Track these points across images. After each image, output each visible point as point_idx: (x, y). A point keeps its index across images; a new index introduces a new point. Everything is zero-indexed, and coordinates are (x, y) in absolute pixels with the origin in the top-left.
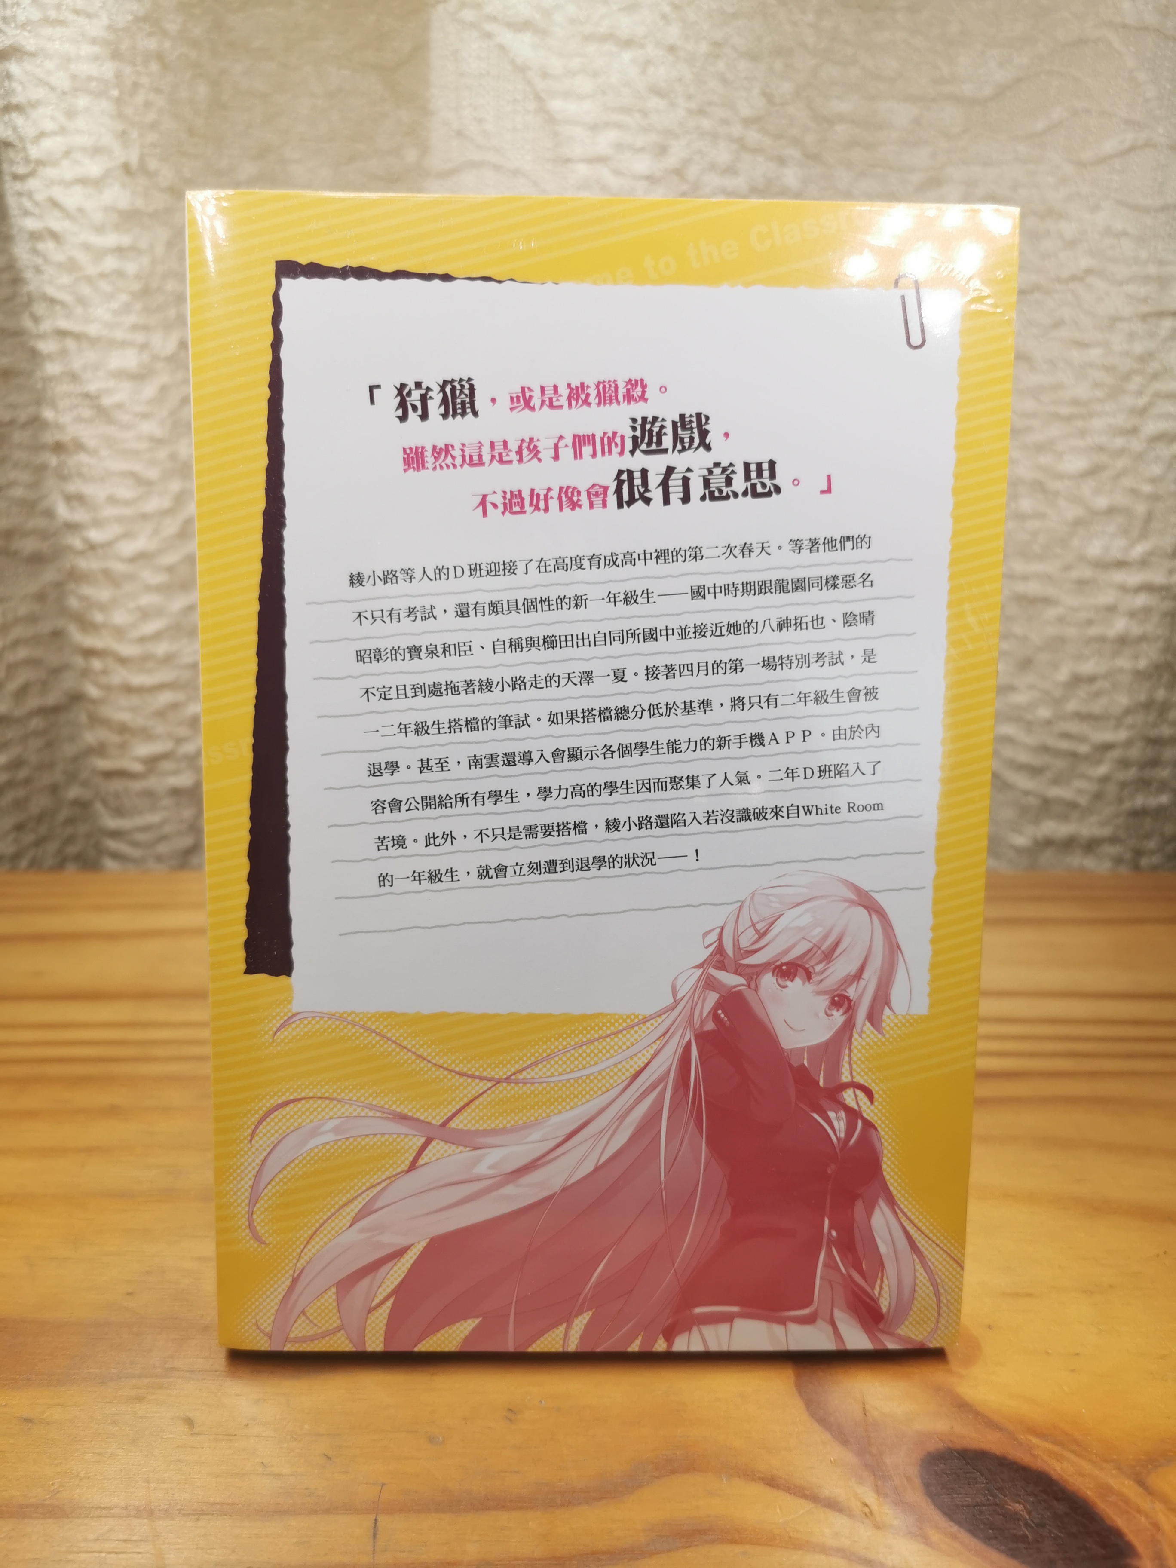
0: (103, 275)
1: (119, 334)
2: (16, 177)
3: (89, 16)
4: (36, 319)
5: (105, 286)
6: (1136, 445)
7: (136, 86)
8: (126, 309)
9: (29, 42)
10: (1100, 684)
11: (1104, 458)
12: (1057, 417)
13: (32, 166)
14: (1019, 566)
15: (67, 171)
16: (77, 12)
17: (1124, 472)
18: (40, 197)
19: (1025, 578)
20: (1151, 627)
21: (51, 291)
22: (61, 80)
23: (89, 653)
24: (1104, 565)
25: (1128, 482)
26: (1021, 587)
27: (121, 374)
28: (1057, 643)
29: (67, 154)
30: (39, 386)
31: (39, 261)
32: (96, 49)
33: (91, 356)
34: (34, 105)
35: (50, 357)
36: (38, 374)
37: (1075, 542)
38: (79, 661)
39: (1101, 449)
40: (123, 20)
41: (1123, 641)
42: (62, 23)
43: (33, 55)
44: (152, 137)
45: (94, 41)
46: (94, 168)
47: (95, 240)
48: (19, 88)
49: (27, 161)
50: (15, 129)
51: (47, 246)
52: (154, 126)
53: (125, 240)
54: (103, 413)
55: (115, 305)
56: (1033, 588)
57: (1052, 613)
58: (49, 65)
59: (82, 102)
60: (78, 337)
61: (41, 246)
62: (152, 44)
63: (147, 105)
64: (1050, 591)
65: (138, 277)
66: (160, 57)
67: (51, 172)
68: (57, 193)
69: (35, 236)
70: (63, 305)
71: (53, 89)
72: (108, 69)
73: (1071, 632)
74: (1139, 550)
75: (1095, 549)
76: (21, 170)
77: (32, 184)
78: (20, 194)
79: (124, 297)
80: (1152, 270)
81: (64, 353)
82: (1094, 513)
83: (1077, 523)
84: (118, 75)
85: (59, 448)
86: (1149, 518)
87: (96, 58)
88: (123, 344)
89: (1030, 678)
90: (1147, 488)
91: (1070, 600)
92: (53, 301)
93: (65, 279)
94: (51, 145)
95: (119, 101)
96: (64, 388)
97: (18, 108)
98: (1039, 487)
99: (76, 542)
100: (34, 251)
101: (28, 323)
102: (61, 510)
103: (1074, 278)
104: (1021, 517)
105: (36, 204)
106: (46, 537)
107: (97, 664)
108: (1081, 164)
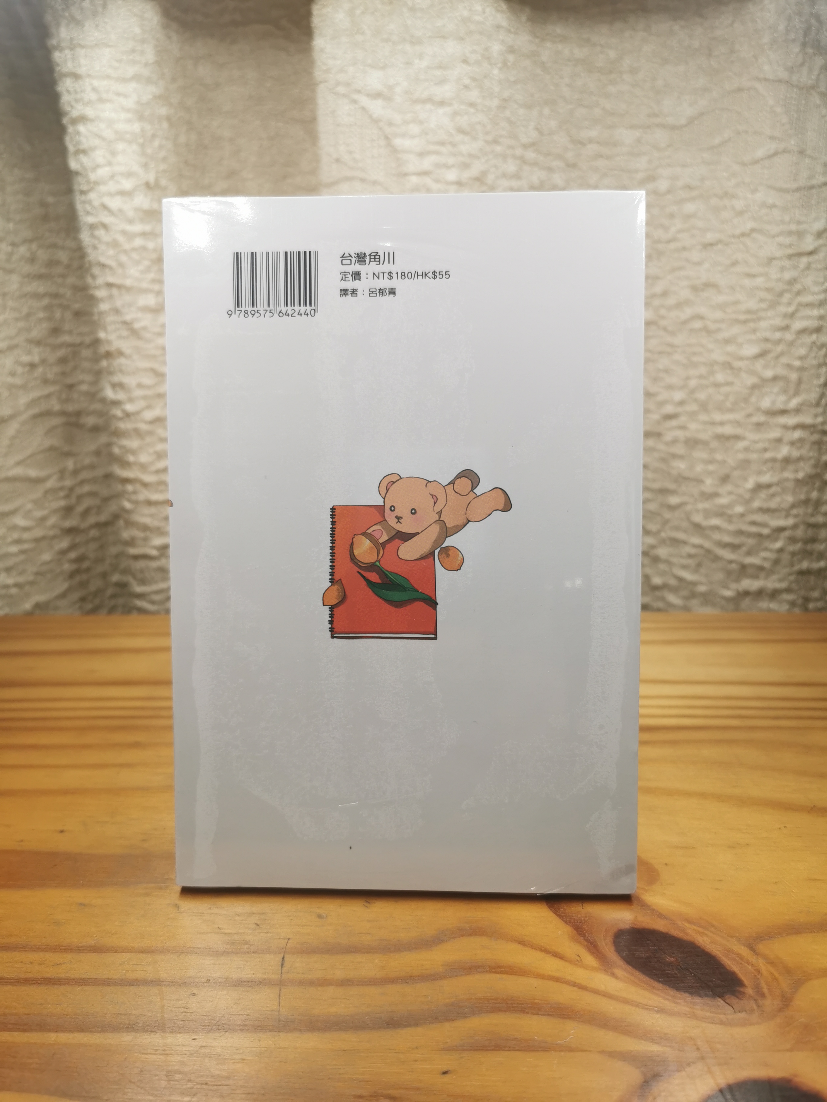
0: (134, 249)
1: (145, 285)
2: (83, 193)
3: (125, 96)
4: (94, 277)
5: (135, 256)
6: (789, 336)
7: (154, 136)
8: (148, 270)
9: (89, 112)
10: (773, 490)
11: (769, 346)
12: (737, 321)
13: (92, 185)
14: (718, 417)
15: (112, 187)
16: (118, 94)
17: (782, 354)
18: (96, 203)
19: (722, 424)
20: (805, 452)
21: (103, 260)
22: (108, 134)
23: (126, 481)
24: (772, 413)
25: (785, 360)
26: (720, 430)
27: (146, 309)
28: (745, 464)
29: (112, 177)
30: (96, 318)
31: (96, 242)
32: (130, 116)
33: (127, 298)
34: (93, 149)
35: (102, 300)
36: (96, 310)
37: (753, 399)
38: (119, 487)
39: (766, 340)
40: (146, 98)
41: (787, 461)
42: (110, 101)
43: (92, 120)
44: (162, 167)
45: (128, 111)
46: (127, 185)
47: (129, 228)
48: (83, 140)
49: (88, 182)
50: (82, 164)
51: (100, 233)
52: (164, 159)
53: (147, 228)
54: (135, 333)
55: (141, 268)
56: (728, 430)
57: (740, 445)
58: (102, 126)
59: (120, 146)
60: (119, 287)
61: (97, 233)
62: (164, 111)
63: (161, 147)
64: (738, 431)
65: (155, 250)
66: (168, 119)
67: (103, 188)
68: (107, 200)
69: (92, 227)
70: (110, 268)
71: (103, 139)
72: (136, 127)
73: (754, 456)
74: (794, 403)
75: (766, 403)
76: (85, 188)
77: (92, 196)
78: (84, 202)
79: (146, 263)
81: (111, 297)
82: (764, 381)
83: (754, 387)
84: (143, 130)
85: (108, 355)
86: (800, 382)
87: (129, 121)
88: (146, 291)
89: (728, 487)
90: (797, 363)
91: (752, 436)
92: (103, 266)
93: (111, 252)
94: (103, 172)
95: (142, 146)
96: (111, 318)
97: (84, 152)
98: (728, 366)
99: (118, 412)
100: (93, 236)
101: (89, 280)
102: (109, 393)
103: (743, 235)
104: (717, 385)
105: (94, 207)
106: (100, 414)
107: (130, 488)
108: (744, 164)
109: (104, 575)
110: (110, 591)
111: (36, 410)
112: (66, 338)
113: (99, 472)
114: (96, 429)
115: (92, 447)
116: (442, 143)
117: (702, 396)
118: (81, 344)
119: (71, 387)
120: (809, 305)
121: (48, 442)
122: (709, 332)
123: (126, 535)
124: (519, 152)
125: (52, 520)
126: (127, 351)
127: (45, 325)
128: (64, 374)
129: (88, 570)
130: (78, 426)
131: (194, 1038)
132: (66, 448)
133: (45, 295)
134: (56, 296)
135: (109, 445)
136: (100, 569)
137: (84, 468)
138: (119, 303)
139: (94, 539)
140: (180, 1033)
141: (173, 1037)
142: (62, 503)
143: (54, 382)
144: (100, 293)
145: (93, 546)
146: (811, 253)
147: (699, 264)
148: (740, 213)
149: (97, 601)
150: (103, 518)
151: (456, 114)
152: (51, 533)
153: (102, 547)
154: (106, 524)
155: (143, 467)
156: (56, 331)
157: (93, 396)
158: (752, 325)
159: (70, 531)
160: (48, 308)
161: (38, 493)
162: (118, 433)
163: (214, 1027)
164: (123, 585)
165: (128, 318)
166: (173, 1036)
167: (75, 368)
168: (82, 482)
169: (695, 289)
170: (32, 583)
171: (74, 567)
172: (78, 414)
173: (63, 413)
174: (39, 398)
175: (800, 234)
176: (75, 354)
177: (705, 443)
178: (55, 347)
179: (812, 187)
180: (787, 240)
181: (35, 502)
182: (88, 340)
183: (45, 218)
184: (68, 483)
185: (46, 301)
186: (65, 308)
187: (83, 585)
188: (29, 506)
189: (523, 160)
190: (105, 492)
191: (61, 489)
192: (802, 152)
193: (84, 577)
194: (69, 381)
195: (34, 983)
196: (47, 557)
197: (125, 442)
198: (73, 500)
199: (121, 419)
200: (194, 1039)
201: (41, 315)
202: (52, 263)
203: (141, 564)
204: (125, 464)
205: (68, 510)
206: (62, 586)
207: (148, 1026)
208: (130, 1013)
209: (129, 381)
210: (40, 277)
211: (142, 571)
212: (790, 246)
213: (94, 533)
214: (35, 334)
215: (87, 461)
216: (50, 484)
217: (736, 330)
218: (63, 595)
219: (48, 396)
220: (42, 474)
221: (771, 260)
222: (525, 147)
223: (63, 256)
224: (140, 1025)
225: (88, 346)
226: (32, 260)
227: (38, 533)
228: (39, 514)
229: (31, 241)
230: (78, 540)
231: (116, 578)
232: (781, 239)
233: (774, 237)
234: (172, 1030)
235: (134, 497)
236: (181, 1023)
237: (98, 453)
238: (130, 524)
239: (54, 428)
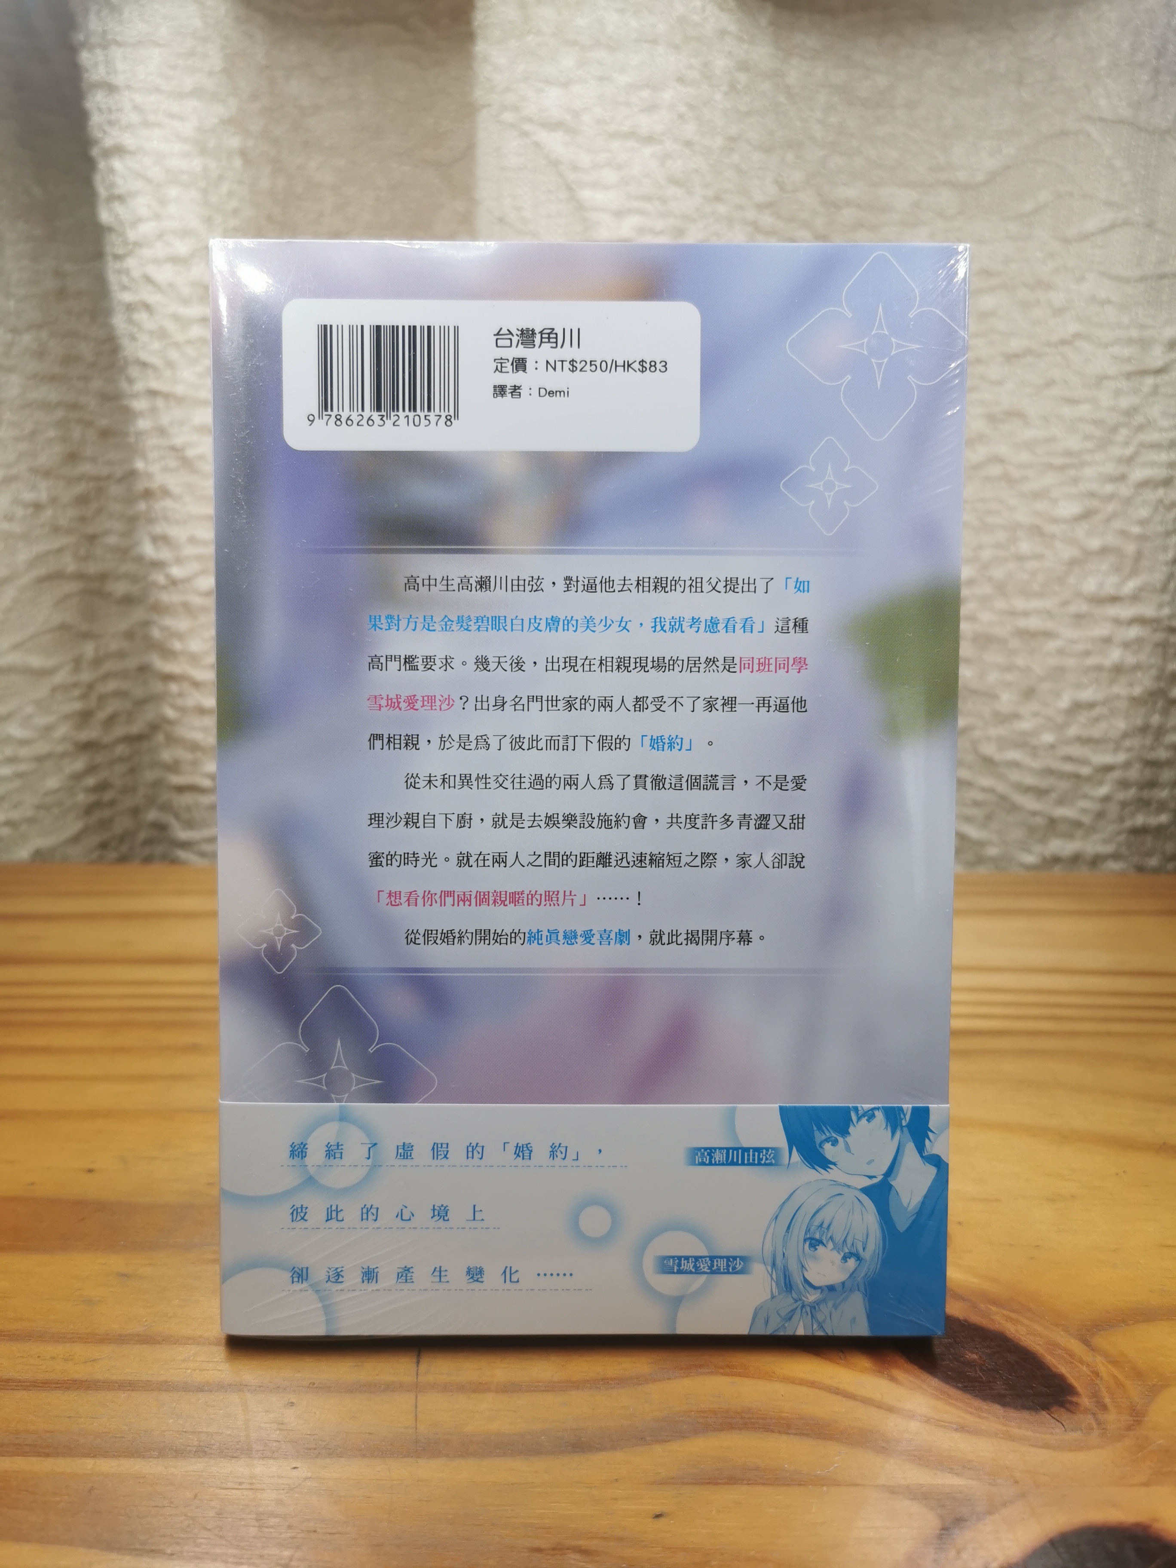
0: (189, 342)
1: (202, 394)
2: (117, 257)
4: (130, 381)
5: (191, 352)
6: (1125, 490)
10: (1098, 711)
11: (1095, 503)
12: (1051, 467)
13: (130, 247)
14: (1020, 604)
15: (160, 251)
16: (172, 116)
17: (1114, 515)
18: (136, 274)
19: (1026, 614)
20: (1143, 657)
21: (144, 356)
22: (157, 174)
23: (169, 678)
24: (1099, 600)
25: (1117, 524)
26: (1022, 623)
27: (203, 429)
28: (1057, 673)
29: (160, 236)
30: (131, 440)
31: (135, 330)
32: (187, 147)
33: (177, 412)
35: (142, 414)
36: (131, 429)
37: (1072, 580)
38: (159, 686)
39: (1092, 495)
41: (1118, 670)
42: (159, 125)
43: (133, 153)
45: (185, 140)
46: (183, 248)
47: (183, 311)
48: (121, 182)
49: (126, 243)
50: (117, 216)
51: (142, 316)
54: (187, 464)
55: (199, 369)
56: (1034, 623)
57: (1052, 645)
58: (148, 161)
60: (167, 396)
61: (136, 316)
62: (236, 142)
64: (1049, 625)
66: (243, 153)
67: (146, 252)
68: (152, 270)
69: (131, 308)
70: (154, 368)
71: (149, 181)
73: (1070, 662)
74: (1130, 586)
75: (1090, 585)
76: (121, 251)
77: (131, 263)
78: (119, 272)
79: (206, 362)
80: (1134, 333)
81: (154, 410)
82: (1088, 554)
83: (1073, 563)
85: (148, 494)
86: (1139, 556)
88: (202, 403)
89: (1033, 706)
90: (1136, 530)
91: (1069, 633)
93: (157, 345)
94: (147, 229)
96: (153, 441)
97: (121, 198)
98: (1036, 531)
99: (161, 579)
100: (131, 321)
101: (124, 385)
102: (148, 550)
103: (1063, 342)
104: (1020, 558)
105: (133, 280)
106: (134, 579)
107: (174, 688)
108: (1066, 241)
109: (135, 812)
110: (143, 835)
111: (42, 571)
112: (86, 468)
113: (132, 663)
114: (128, 601)
115: (123, 625)
116: (647, 198)
117: (999, 573)
118: (109, 477)
119: (92, 538)
120: (1156, 446)
121: (57, 618)
122: (1009, 480)
123: (166, 755)
124: (751, 214)
125: (63, 730)
126: (176, 490)
127: (58, 449)
128: (83, 519)
129: (112, 803)
130: (104, 595)
131: (294, 1466)
132: (84, 627)
133: (58, 405)
134: (74, 406)
135: (146, 624)
136: (128, 802)
137: (108, 656)
138: (165, 420)
139: (121, 759)
140: (274, 1459)
141: (264, 1465)
142: (77, 706)
143: (69, 531)
144: (139, 405)
145: (119, 769)
146: (1159, 371)
147: (999, 383)
148: (1059, 312)
149: (124, 848)
150: (135, 729)
151: (667, 156)
152: (60, 749)
153: (132, 771)
154: (139, 738)
155: (194, 658)
156: (72, 457)
157: (124, 552)
158: (1072, 472)
159: (87, 747)
160: (62, 424)
161: (42, 690)
162: (158, 608)
163: (324, 1451)
164: (161, 827)
165: (178, 441)
166: (264, 1463)
167: (100, 511)
168: (106, 677)
169: (992, 419)
170: (31, 821)
171: (92, 798)
172: (103, 577)
173: (80, 576)
174: (47, 554)
175: (1144, 344)
176: (100, 492)
177: (1001, 642)
178: (72, 481)
179: (1163, 276)
180: (1126, 352)
181: (38, 703)
182: (119, 472)
183: (61, 294)
184: (86, 676)
185: (59, 414)
186: (88, 424)
187: (105, 824)
188: (29, 709)
189: (756, 226)
190: (139, 692)
191: (75, 685)
192: (1150, 225)
193: (107, 813)
194: (90, 530)
195: (59, 1387)
196: (53, 783)
197: (169, 621)
198: (92, 702)
199: (164, 588)
200: (295, 1468)
201: (52, 433)
202: (69, 359)
203: (187, 799)
204: (168, 653)
205: (84, 717)
206: (74, 826)
207: (228, 1449)
208: (201, 1430)
209: (177, 532)
210: (52, 378)
211: (188, 809)
212: (1129, 360)
213: (121, 750)
214: (43, 460)
215: (114, 646)
216: (59, 678)
217: (1049, 479)
218: (76, 839)
219: (60, 551)
220: (49, 663)
221: (1101, 379)
222: (760, 207)
223: (86, 350)
224: (214, 1447)
225: (120, 480)
226: (41, 354)
227: (42, 748)
228: (43, 720)
229: (39, 327)
230: (99, 758)
231: (152, 815)
232: (1116, 350)
233: (1106, 346)
234: (263, 1454)
235: (179, 702)
236: (274, 1445)
237: (130, 635)
238: (172, 740)
239: (66, 597)
